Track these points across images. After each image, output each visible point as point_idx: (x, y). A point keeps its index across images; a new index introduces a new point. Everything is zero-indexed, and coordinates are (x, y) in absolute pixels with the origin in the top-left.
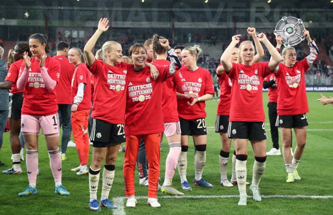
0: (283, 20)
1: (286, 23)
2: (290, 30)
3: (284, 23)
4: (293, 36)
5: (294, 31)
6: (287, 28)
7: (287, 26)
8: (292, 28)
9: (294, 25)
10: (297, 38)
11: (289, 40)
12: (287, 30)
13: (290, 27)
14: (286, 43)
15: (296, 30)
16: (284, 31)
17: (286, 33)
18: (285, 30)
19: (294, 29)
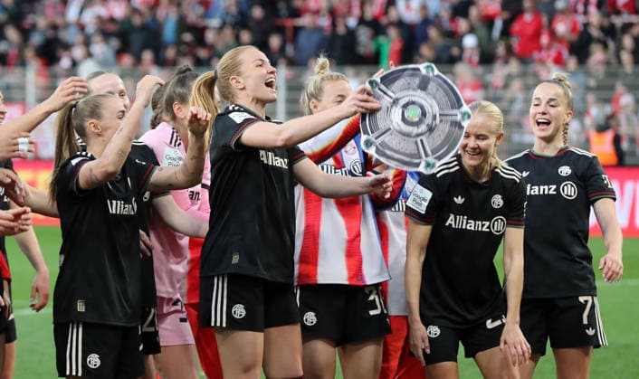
0: (424, 71)
1: (423, 86)
2: (413, 114)
3: (417, 81)
4: (408, 135)
5: (423, 128)
6: (413, 103)
7: (419, 96)
8: (424, 114)
9: (437, 110)
10: (412, 149)
11: (386, 138)
12: (405, 106)
13: (422, 107)
14: (372, 137)
15: (431, 129)
16: (395, 102)
17: (396, 113)
18: (402, 102)
19: (429, 120)
